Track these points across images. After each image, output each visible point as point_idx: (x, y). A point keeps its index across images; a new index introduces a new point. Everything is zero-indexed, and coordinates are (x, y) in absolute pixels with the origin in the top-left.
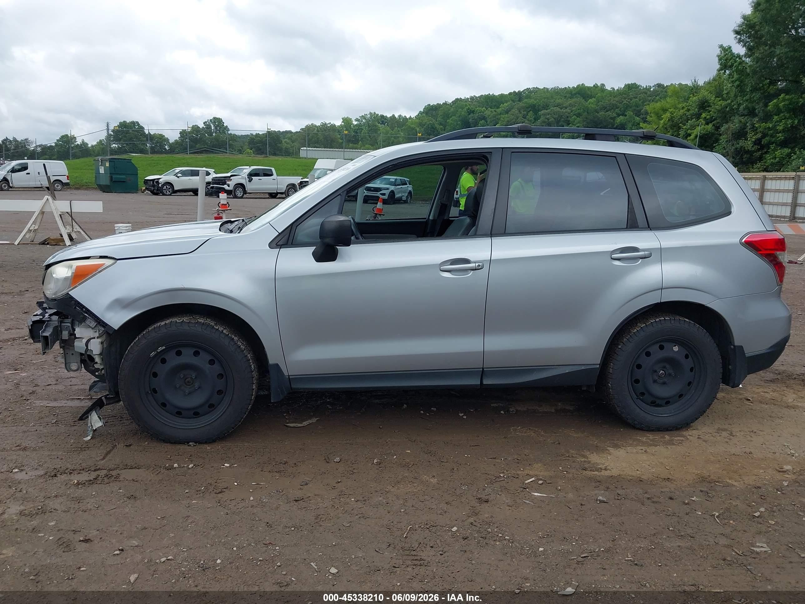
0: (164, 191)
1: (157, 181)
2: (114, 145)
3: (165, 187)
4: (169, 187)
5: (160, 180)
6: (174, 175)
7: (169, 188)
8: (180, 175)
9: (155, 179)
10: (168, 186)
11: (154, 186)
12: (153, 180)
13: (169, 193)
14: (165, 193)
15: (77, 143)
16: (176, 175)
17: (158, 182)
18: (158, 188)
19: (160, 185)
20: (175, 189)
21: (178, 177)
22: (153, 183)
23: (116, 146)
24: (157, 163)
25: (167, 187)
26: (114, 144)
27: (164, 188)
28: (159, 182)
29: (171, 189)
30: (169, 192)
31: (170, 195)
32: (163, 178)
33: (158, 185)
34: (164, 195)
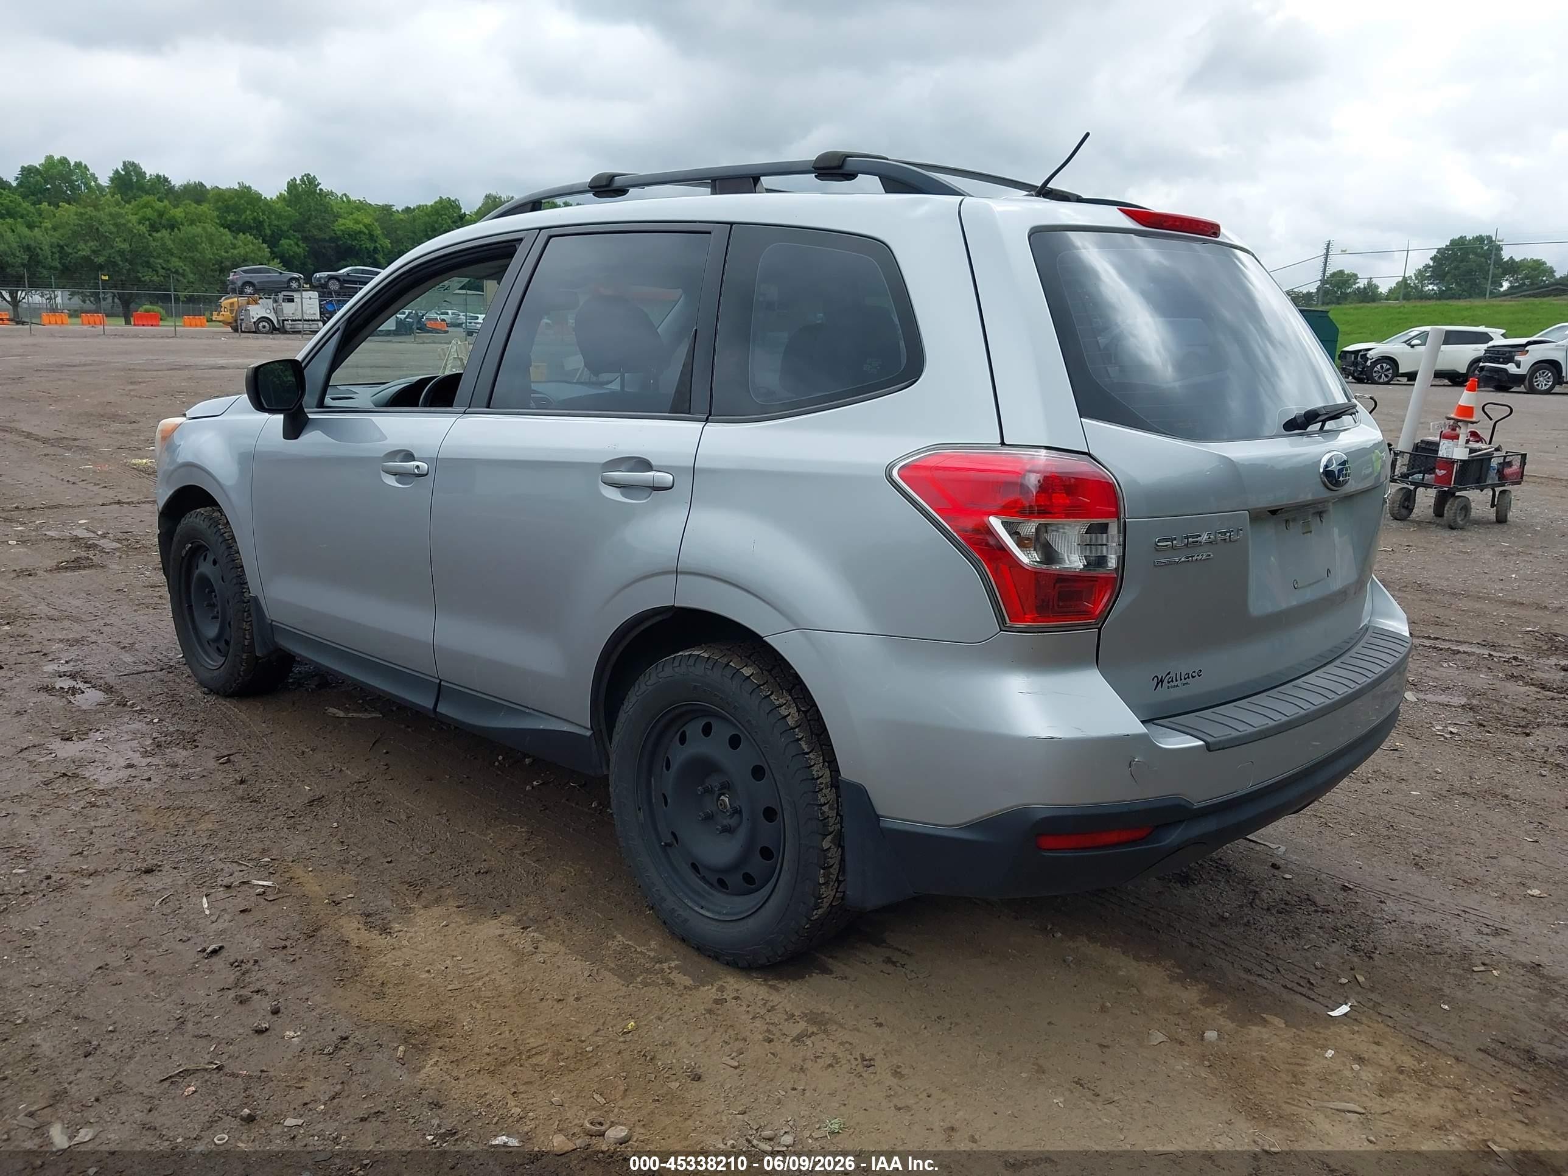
0: (1374, 375)
1: (1362, 355)
2: (1430, 287)
3: (1379, 366)
4: (1388, 367)
5: (1370, 352)
6: (1405, 342)
7: (1388, 370)
8: (1418, 342)
9: (1360, 351)
10: (1384, 365)
11: (1355, 364)
12: (1356, 352)
13: (1386, 380)
14: (1376, 378)
15: (1358, 285)
16: (1408, 342)
17: (1365, 358)
18: (1363, 368)
19: (1369, 363)
20: (1401, 371)
21: (1413, 346)
22: (1356, 358)
23: (1435, 288)
24: (1406, 318)
25: (1382, 367)
26: (1431, 284)
27: (1376, 369)
28: (1368, 356)
29: (1391, 371)
30: (1386, 376)
31: (1388, 383)
32: (1377, 349)
33: (1366, 362)
34: (1374, 382)
